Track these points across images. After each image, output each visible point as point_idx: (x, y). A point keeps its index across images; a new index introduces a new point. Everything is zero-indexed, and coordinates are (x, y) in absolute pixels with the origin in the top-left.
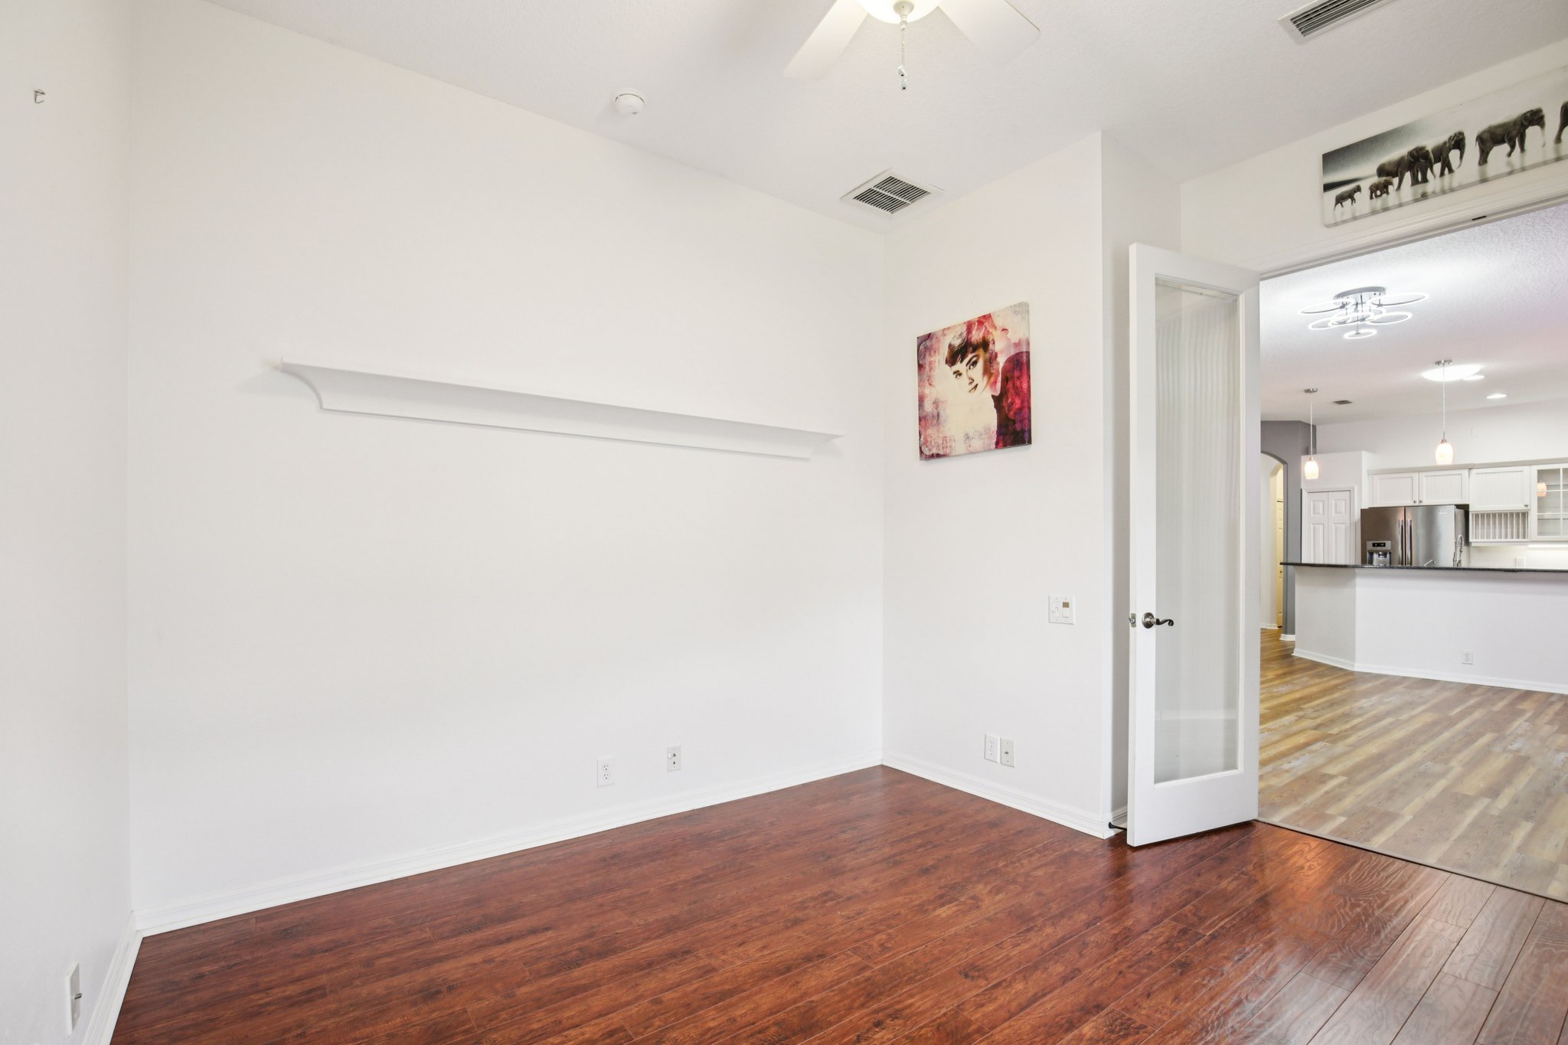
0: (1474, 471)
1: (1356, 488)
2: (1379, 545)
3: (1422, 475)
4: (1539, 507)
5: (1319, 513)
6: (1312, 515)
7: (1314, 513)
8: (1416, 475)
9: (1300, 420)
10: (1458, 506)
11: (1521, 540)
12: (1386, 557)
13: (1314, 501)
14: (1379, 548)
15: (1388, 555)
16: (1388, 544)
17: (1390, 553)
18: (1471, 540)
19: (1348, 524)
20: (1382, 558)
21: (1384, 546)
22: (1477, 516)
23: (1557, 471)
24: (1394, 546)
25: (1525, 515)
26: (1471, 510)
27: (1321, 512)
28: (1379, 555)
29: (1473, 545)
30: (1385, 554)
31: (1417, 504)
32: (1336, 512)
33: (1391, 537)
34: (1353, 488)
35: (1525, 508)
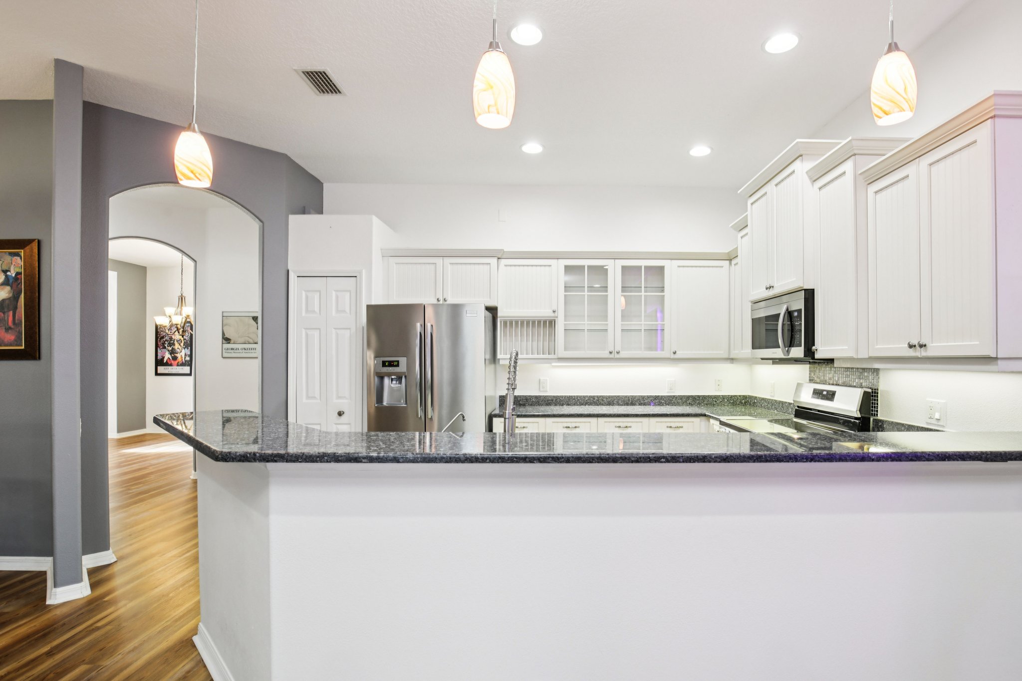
0: (503, 262)
1: (364, 272)
2: (391, 364)
3: (448, 261)
4: (565, 316)
5: (314, 312)
6: (304, 314)
7: (307, 311)
8: (439, 261)
9: (289, 154)
10: (488, 309)
11: (547, 356)
12: (400, 383)
13: (306, 291)
14: (391, 369)
15: (403, 380)
16: (403, 361)
17: (406, 377)
18: (499, 356)
19: (353, 330)
20: (395, 385)
21: (398, 365)
22: (505, 323)
23: (582, 268)
24: (410, 366)
25: (551, 324)
26: (499, 314)
27: (317, 309)
28: (392, 380)
29: (501, 362)
30: (399, 379)
31: (441, 302)
32: (338, 311)
33: (406, 351)
34: (360, 272)
35: (553, 315)
